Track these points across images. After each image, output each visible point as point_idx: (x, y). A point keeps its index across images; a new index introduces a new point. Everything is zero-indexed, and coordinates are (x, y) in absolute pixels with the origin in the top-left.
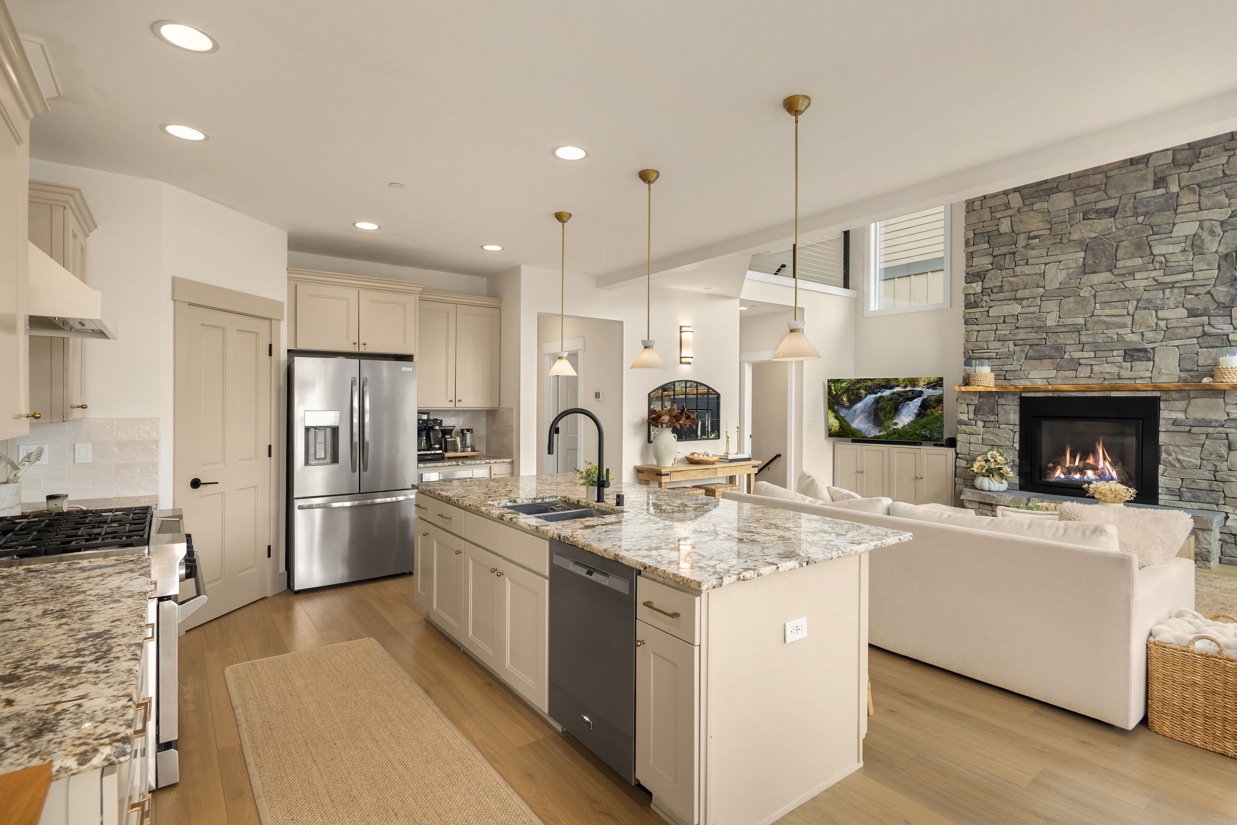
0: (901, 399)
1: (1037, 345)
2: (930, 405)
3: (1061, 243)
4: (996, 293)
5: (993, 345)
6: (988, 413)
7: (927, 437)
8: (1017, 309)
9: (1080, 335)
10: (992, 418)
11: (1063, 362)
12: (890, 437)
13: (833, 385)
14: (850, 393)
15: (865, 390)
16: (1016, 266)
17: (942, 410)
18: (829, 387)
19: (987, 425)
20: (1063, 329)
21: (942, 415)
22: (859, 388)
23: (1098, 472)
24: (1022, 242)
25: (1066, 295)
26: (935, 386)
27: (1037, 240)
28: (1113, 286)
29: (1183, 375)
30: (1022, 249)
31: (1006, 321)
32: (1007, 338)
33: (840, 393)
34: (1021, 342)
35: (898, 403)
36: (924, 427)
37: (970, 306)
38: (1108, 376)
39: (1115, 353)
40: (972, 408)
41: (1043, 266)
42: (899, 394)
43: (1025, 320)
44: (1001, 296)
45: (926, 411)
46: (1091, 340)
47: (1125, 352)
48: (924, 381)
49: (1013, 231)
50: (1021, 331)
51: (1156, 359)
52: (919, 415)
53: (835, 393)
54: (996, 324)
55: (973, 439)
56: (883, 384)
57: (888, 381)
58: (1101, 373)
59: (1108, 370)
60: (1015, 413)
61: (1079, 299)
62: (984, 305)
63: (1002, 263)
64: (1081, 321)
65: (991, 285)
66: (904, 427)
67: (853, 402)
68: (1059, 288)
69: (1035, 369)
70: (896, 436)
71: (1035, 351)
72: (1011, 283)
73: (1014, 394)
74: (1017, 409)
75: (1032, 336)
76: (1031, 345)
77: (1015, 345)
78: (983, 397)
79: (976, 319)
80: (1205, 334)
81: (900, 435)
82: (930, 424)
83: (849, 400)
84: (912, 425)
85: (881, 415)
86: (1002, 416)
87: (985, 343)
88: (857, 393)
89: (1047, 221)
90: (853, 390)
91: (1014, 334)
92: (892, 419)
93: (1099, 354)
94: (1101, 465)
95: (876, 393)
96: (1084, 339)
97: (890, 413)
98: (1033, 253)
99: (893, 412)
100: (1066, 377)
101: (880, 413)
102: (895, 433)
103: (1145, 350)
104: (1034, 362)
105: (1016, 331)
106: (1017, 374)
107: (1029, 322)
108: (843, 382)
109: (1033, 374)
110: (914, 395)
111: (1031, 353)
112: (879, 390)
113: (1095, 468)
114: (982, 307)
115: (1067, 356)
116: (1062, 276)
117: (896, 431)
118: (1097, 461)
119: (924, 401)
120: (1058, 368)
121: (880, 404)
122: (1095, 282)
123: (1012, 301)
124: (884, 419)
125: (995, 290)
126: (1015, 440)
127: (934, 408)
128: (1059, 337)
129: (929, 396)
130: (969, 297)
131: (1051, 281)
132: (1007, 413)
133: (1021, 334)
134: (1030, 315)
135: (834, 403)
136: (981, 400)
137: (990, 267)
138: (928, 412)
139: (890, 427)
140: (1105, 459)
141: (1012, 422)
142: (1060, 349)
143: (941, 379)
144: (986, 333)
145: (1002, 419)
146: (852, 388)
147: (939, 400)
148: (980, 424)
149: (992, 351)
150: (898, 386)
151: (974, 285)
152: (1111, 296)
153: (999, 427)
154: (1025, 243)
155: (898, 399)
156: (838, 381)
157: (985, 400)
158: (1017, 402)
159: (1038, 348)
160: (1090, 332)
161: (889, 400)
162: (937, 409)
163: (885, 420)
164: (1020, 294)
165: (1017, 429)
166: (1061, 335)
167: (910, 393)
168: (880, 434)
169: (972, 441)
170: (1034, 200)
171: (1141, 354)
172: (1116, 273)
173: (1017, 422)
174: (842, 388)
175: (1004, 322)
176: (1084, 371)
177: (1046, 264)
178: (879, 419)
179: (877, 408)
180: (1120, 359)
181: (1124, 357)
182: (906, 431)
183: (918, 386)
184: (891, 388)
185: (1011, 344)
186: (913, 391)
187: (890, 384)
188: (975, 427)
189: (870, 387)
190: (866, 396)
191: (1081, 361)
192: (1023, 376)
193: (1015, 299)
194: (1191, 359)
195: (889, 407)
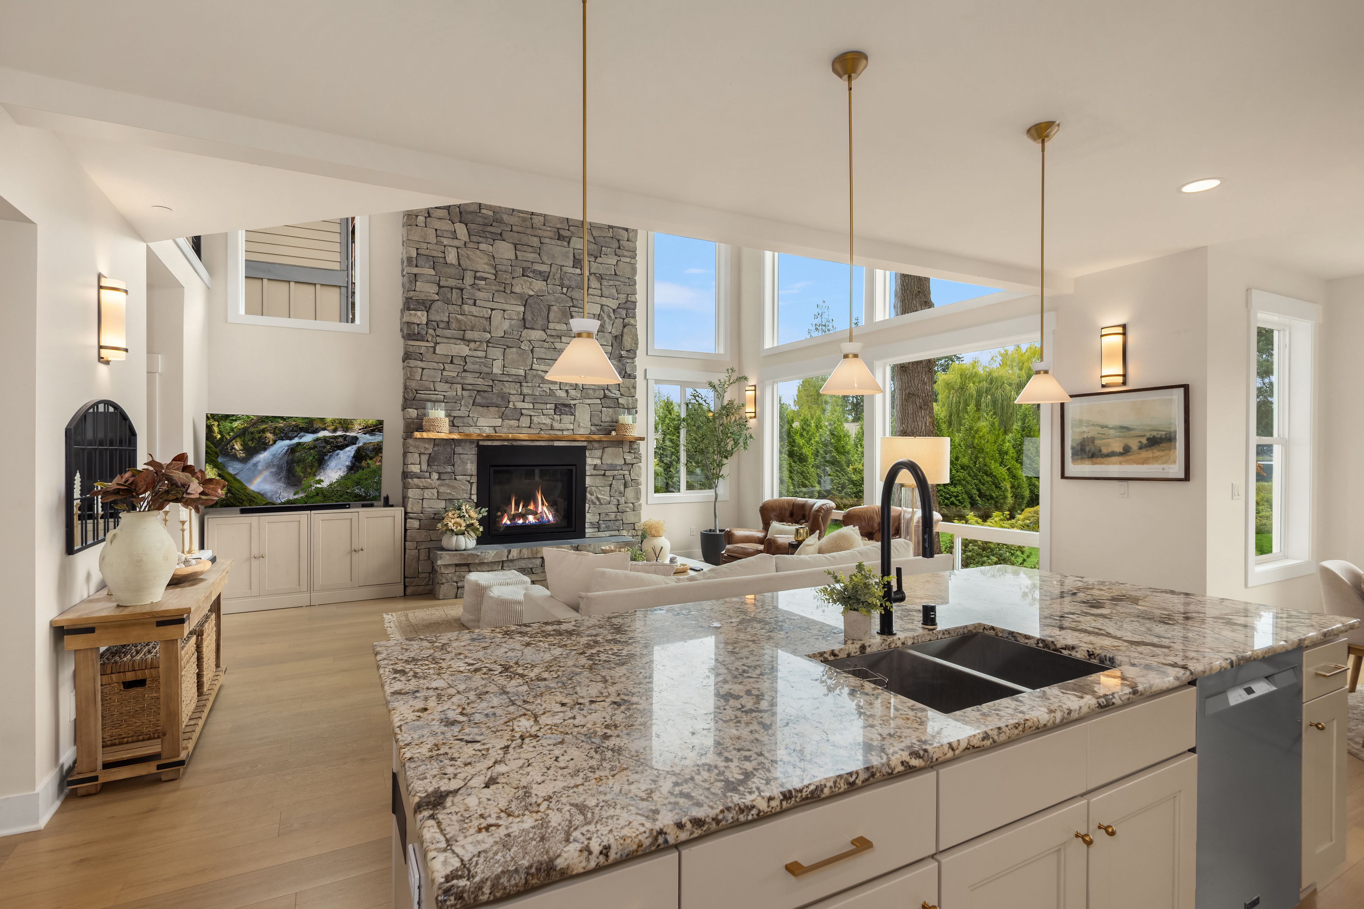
0: (329, 447)
1: (485, 391)
2: (365, 454)
3: (505, 292)
4: (443, 329)
5: (441, 387)
6: (445, 463)
7: (360, 496)
8: (464, 350)
9: (521, 386)
10: (448, 469)
11: (508, 412)
12: (310, 500)
13: (216, 423)
14: (248, 437)
15: (274, 433)
16: (463, 304)
17: (379, 461)
18: (209, 428)
19: (443, 477)
20: (507, 378)
21: (379, 468)
22: (263, 431)
23: (537, 516)
24: (469, 279)
25: (510, 345)
26: (371, 430)
27: (484, 283)
28: (546, 345)
29: (593, 429)
30: (469, 288)
31: (455, 361)
32: (455, 381)
33: (228, 437)
34: (470, 387)
35: (324, 452)
36: (357, 484)
37: (413, 337)
38: (544, 427)
39: (548, 406)
40: (425, 458)
41: (490, 311)
42: (325, 440)
43: (474, 363)
44: (449, 333)
45: (358, 462)
46: (530, 392)
47: (556, 406)
48: (360, 424)
49: (460, 265)
50: (468, 374)
51: (577, 414)
52: (352, 468)
53: (219, 436)
54: (443, 363)
55: (428, 493)
56: (302, 425)
58: (540, 424)
59: (545, 421)
60: (472, 463)
61: (520, 351)
62: (430, 339)
63: (449, 296)
64: (522, 372)
65: (437, 318)
66: (331, 485)
67: (251, 452)
68: (503, 337)
69: (483, 417)
70: (318, 498)
71: (484, 398)
72: (460, 321)
73: (472, 442)
74: (475, 458)
75: (480, 381)
76: (478, 391)
77: (463, 389)
78: (438, 445)
79: (420, 354)
80: (605, 396)
81: (323, 497)
82: (364, 479)
83: (246, 448)
84: (342, 481)
85: (298, 469)
86: (459, 466)
87: (432, 384)
88: (260, 438)
89: (492, 265)
90: (252, 433)
91: (462, 378)
92: (316, 475)
93: (538, 406)
94: (539, 510)
95: (291, 439)
96: (526, 391)
97: (312, 467)
99: (316, 465)
100: (511, 427)
101: (296, 467)
102: (318, 494)
103: (568, 406)
104: (481, 409)
105: (464, 374)
106: (466, 420)
107: (477, 366)
108: (236, 420)
109: (482, 422)
110: (346, 442)
111: (479, 399)
112: (294, 434)
114: (427, 341)
115: (511, 405)
116: (506, 325)
117: (320, 492)
118: (537, 507)
120: (503, 417)
121: (297, 454)
122: (533, 338)
123: (458, 341)
124: (303, 475)
125: (442, 326)
126: (472, 492)
127: (371, 459)
128: (505, 385)
129: (365, 444)
130: (412, 326)
131: (497, 329)
132: (464, 463)
133: (470, 379)
134: (478, 360)
135: (216, 453)
136: (437, 449)
137: (437, 298)
138: (364, 464)
139: (311, 486)
140: (543, 504)
141: (469, 472)
142: (506, 398)
143: (380, 422)
144: (432, 372)
145: (458, 469)
146: (252, 430)
147: (375, 449)
148: (436, 476)
149: (439, 393)
150: (325, 429)
151: (419, 313)
152: (545, 353)
153: (455, 479)
154: (472, 282)
155: (324, 447)
156: (226, 417)
157: (441, 448)
158: (473, 451)
159: (485, 394)
160: (530, 385)
161: (311, 449)
162: (375, 459)
163: (306, 477)
165: (474, 479)
166: (507, 384)
167: (340, 440)
168: (296, 497)
169: (426, 496)
170: (480, 239)
171: (567, 409)
172: (548, 333)
173: (475, 473)
174: (232, 430)
175: (452, 362)
176: (525, 421)
177: (493, 310)
178: (294, 476)
179: (292, 460)
180: (552, 412)
181: (555, 410)
182: (333, 491)
183: (352, 430)
184: (316, 431)
185: (459, 387)
186: (345, 437)
187: (312, 426)
188: (429, 480)
189: (282, 430)
190: (275, 442)
191: (524, 411)
192: (472, 423)
193: (463, 339)
194: (598, 415)
195: (311, 458)
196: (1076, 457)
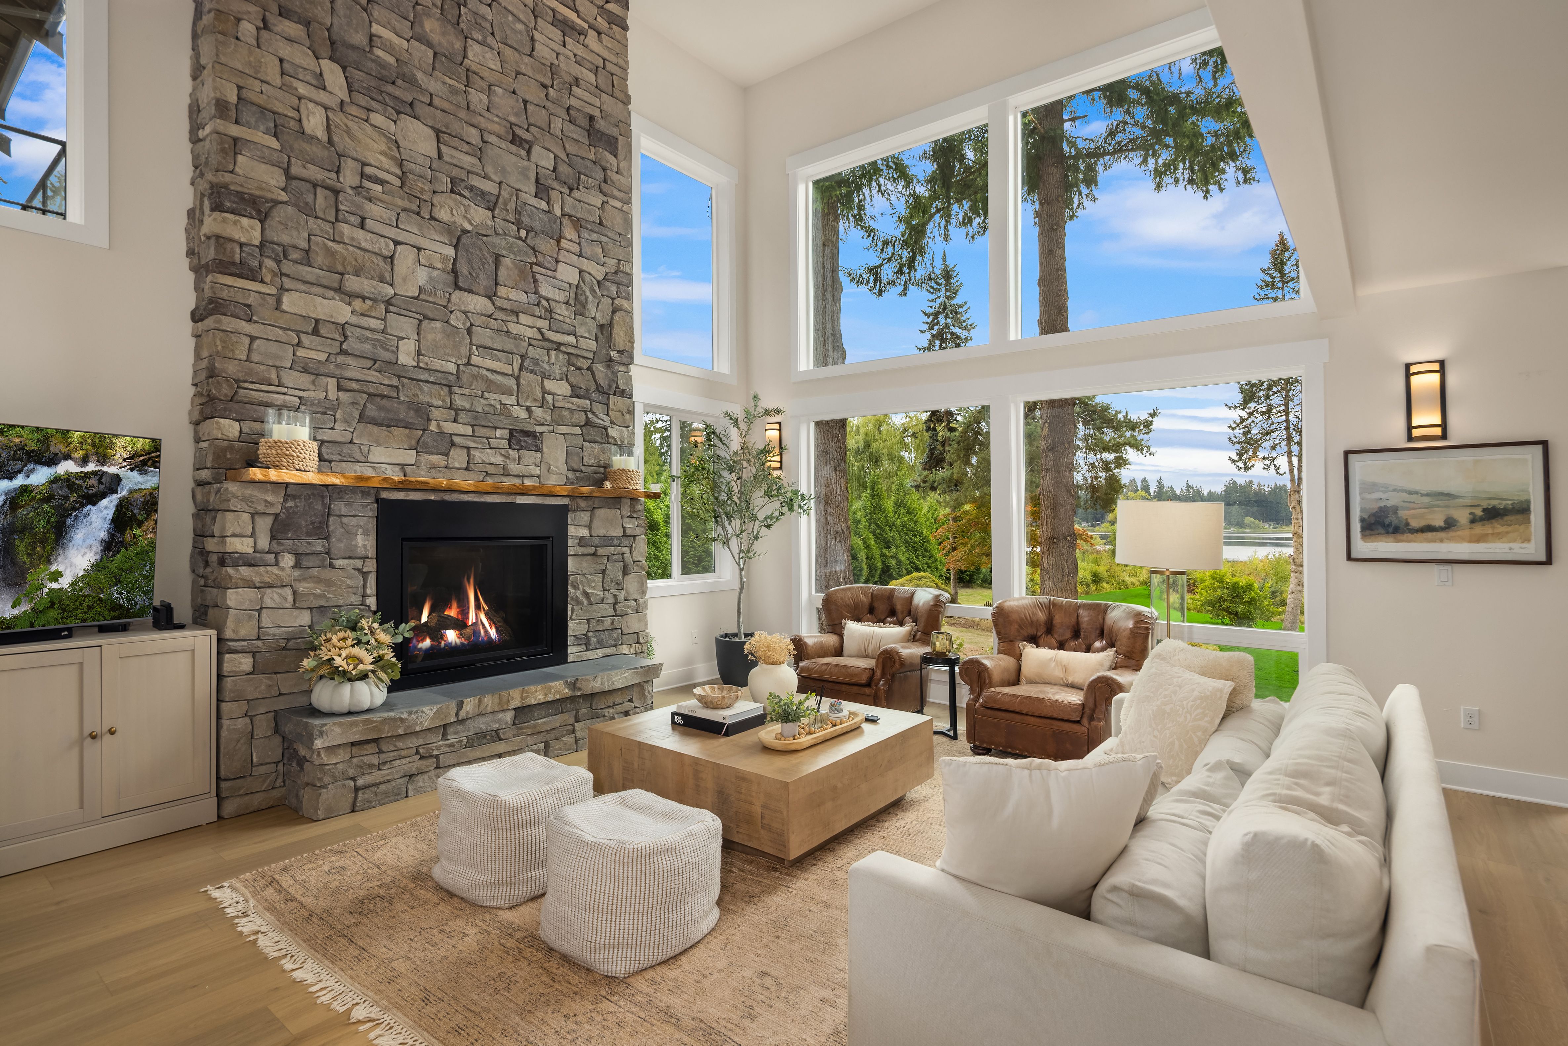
0: (73, 498)
1: (383, 396)
2: (133, 515)
3: (418, 214)
4: (295, 262)
5: (292, 378)
6: (309, 534)
8: (343, 312)
9: (451, 393)
10: (318, 546)
11: (427, 438)
12: (42, 619)
16: (337, 220)
17: (154, 531)
19: (305, 563)
20: (424, 376)
21: (152, 545)
23: (468, 631)
24: (349, 177)
25: (430, 315)
26: (144, 463)
27: (379, 188)
28: (494, 324)
29: (571, 475)
30: (350, 191)
31: (323, 331)
32: (323, 370)
34: (355, 386)
35: (66, 510)
36: (118, 580)
37: (233, 270)
38: (491, 470)
39: (499, 433)
40: (264, 524)
41: (392, 244)
42: (68, 481)
43: (362, 340)
44: (305, 271)
45: (123, 533)
46: (468, 406)
47: (511, 434)
48: (125, 448)
49: (330, 141)
50: (350, 360)
51: (545, 450)
52: (111, 546)
54: (298, 333)
55: (272, 597)
56: (31, 446)
57: (44, 435)
58: (484, 463)
59: (492, 460)
60: (366, 533)
61: (449, 329)
62: (268, 279)
63: (310, 198)
64: (452, 368)
65: (285, 239)
66: (75, 582)
68: (416, 298)
69: (380, 445)
70: (54, 613)
71: (380, 408)
72: (332, 254)
73: (365, 492)
74: (372, 524)
75: (373, 376)
76: (370, 395)
77: (340, 388)
78: (294, 497)
79: (249, 306)
80: (588, 423)
81: (64, 610)
82: (130, 570)
84: (93, 575)
85: (21, 548)
86: (340, 540)
87: (274, 371)
89: (393, 158)
91: (337, 366)
92: (49, 562)
93: (480, 431)
94: (472, 618)
95: (11, 477)
96: (459, 402)
97: (44, 541)
98: (374, 210)
99: (52, 536)
100: (433, 466)
101: (18, 542)
102: (51, 604)
103: (532, 434)
104: (375, 429)
105: (340, 359)
106: (346, 449)
107: (367, 347)
109: (378, 454)
110: (102, 487)
111: (372, 411)
112: (19, 465)
113: (460, 625)
114: (262, 281)
115: (433, 427)
116: (422, 277)
117: (56, 600)
118: (464, 612)
119: (122, 505)
120: (418, 447)
121: (22, 512)
122: (471, 308)
123: (331, 293)
124: (28, 561)
125: (295, 255)
126: (368, 591)
127: (140, 525)
128: (421, 389)
129: (134, 492)
130: (229, 246)
131: (404, 280)
132: (350, 534)
133: (354, 369)
134: (368, 334)
136: (290, 504)
137: (283, 197)
138: (128, 536)
139: (41, 586)
140: (478, 607)
141: (360, 551)
142: (423, 412)
143: (156, 444)
144: (273, 348)
145: (338, 545)
147: (150, 503)
148: (288, 560)
149: (291, 392)
150: (67, 457)
151: (245, 221)
152: (492, 338)
153: (331, 566)
154: (356, 181)
155: (67, 498)
157: (301, 504)
158: (372, 510)
159: (384, 402)
160: (466, 391)
161: (44, 500)
162: (145, 527)
163: (32, 565)
164: (353, 283)
165: (371, 566)
166: (426, 387)
167: (90, 481)
168: (15, 612)
169: (268, 602)
170: (374, 104)
171: (530, 440)
172: (498, 304)
173: (372, 552)
175: (315, 332)
176: (458, 458)
177: (397, 243)
178: (14, 563)
179: (12, 524)
180: (504, 443)
181: (509, 440)
182: (80, 596)
183: (110, 460)
184: (52, 462)
185: (332, 383)
186: (97, 477)
187: (48, 449)
188: (275, 570)
191: (456, 439)
192: (358, 456)
193: (339, 290)
194: (578, 454)
195: (43, 523)
196: (1368, 532)
